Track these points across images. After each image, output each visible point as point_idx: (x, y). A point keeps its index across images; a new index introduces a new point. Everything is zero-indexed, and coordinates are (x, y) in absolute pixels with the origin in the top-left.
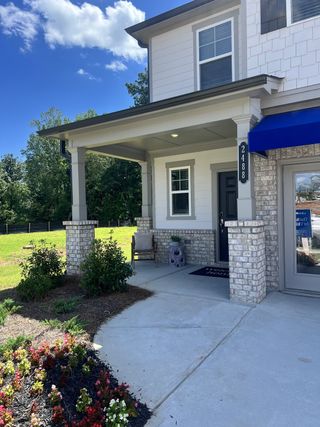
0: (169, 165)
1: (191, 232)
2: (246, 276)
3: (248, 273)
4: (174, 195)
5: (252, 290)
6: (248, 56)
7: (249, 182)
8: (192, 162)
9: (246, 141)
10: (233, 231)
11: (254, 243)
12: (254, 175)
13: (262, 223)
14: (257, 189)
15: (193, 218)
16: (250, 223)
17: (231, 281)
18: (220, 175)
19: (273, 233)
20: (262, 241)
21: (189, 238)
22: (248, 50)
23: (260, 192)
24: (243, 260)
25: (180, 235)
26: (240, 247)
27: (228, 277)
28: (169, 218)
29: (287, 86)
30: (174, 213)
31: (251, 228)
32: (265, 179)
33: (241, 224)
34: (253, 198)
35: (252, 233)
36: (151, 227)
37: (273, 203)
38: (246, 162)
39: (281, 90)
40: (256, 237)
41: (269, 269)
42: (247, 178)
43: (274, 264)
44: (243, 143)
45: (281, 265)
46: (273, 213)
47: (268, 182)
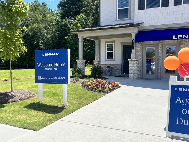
0: (106, 42)
1: (114, 65)
2: (133, 73)
3: (133, 72)
4: (107, 52)
5: (134, 76)
6: (135, 15)
7: (134, 49)
8: (114, 42)
9: (134, 39)
10: (130, 62)
11: (135, 64)
12: (135, 48)
13: (137, 60)
14: (136, 51)
15: (114, 60)
16: (135, 60)
17: (129, 74)
18: (124, 46)
19: (140, 63)
20: (137, 64)
21: (113, 67)
22: (135, 14)
23: (137, 52)
24: (132, 69)
25: (110, 66)
26: (132, 66)
27: (128, 74)
28: (105, 60)
29: (144, 25)
30: (107, 58)
31: (135, 61)
32: (138, 48)
33: (132, 60)
34: (135, 53)
35: (135, 62)
36: (99, 63)
37: (140, 55)
38: (134, 44)
39: (143, 26)
40: (136, 63)
41: (138, 73)
42: (134, 48)
43: (140, 71)
44: (133, 40)
45: (142, 72)
46: (140, 58)
47: (139, 49)
